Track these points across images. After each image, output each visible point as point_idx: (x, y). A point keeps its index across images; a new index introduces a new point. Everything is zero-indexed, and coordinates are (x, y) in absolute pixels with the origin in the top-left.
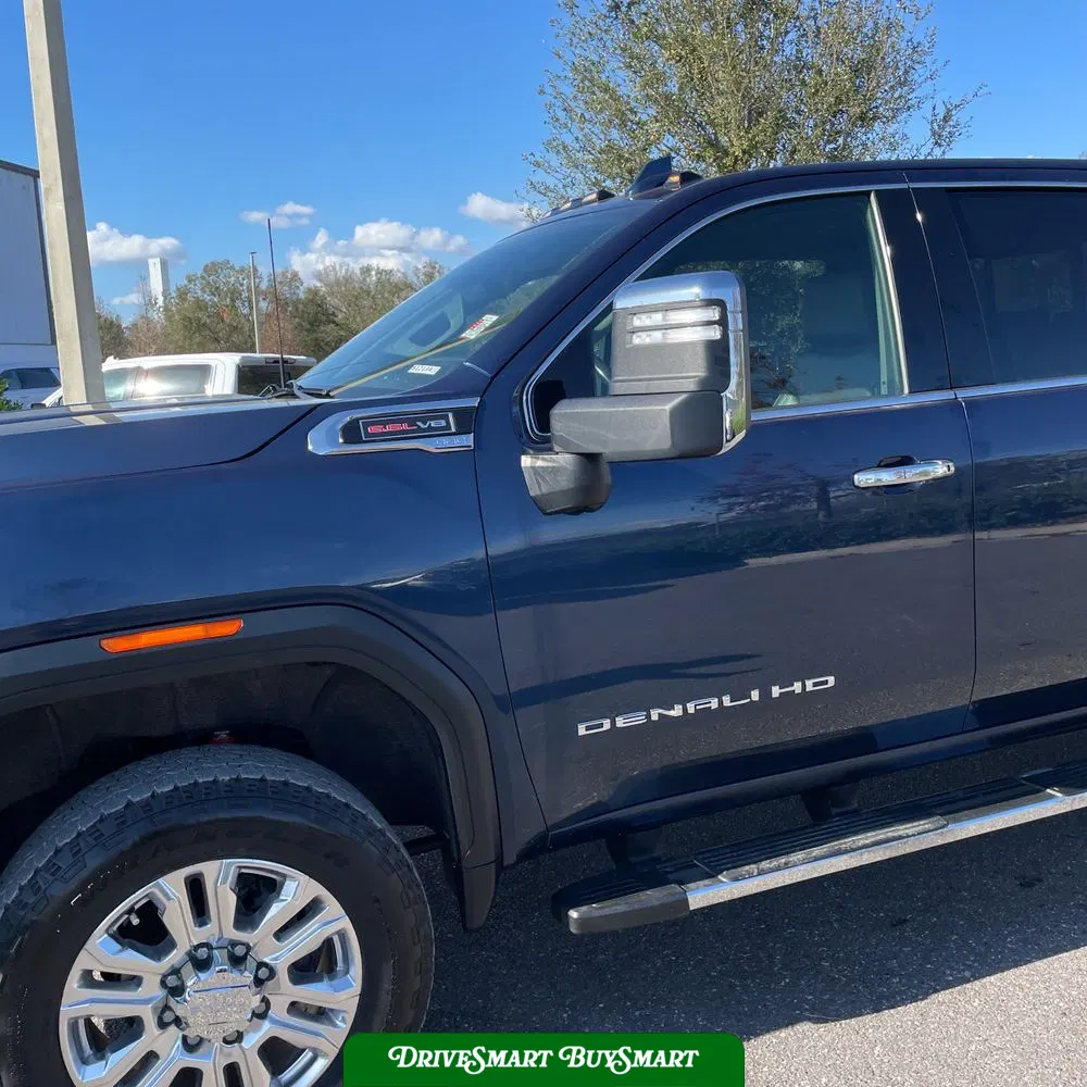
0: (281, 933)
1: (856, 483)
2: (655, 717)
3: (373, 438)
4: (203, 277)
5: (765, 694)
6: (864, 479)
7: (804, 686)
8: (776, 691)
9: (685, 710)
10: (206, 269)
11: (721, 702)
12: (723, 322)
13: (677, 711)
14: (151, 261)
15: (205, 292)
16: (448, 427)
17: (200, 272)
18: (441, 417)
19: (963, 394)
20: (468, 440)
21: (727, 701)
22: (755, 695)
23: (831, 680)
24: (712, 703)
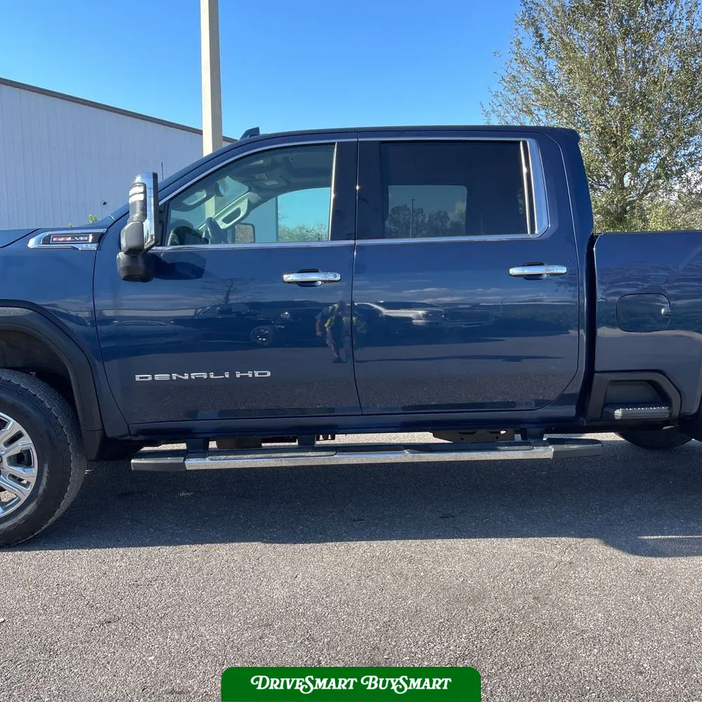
1: (285, 280)
2: (174, 378)
3: (57, 243)
5: (233, 374)
7: (253, 374)
8: (238, 375)
9: (190, 376)
11: (208, 376)
12: (145, 195)
13: (186, 377)
16: (88, 240)
18: (86, 236)
19: (358, 242)
20: (94, 246)
21: (212, 375)
23: (269, 374)
24: (205, 376)
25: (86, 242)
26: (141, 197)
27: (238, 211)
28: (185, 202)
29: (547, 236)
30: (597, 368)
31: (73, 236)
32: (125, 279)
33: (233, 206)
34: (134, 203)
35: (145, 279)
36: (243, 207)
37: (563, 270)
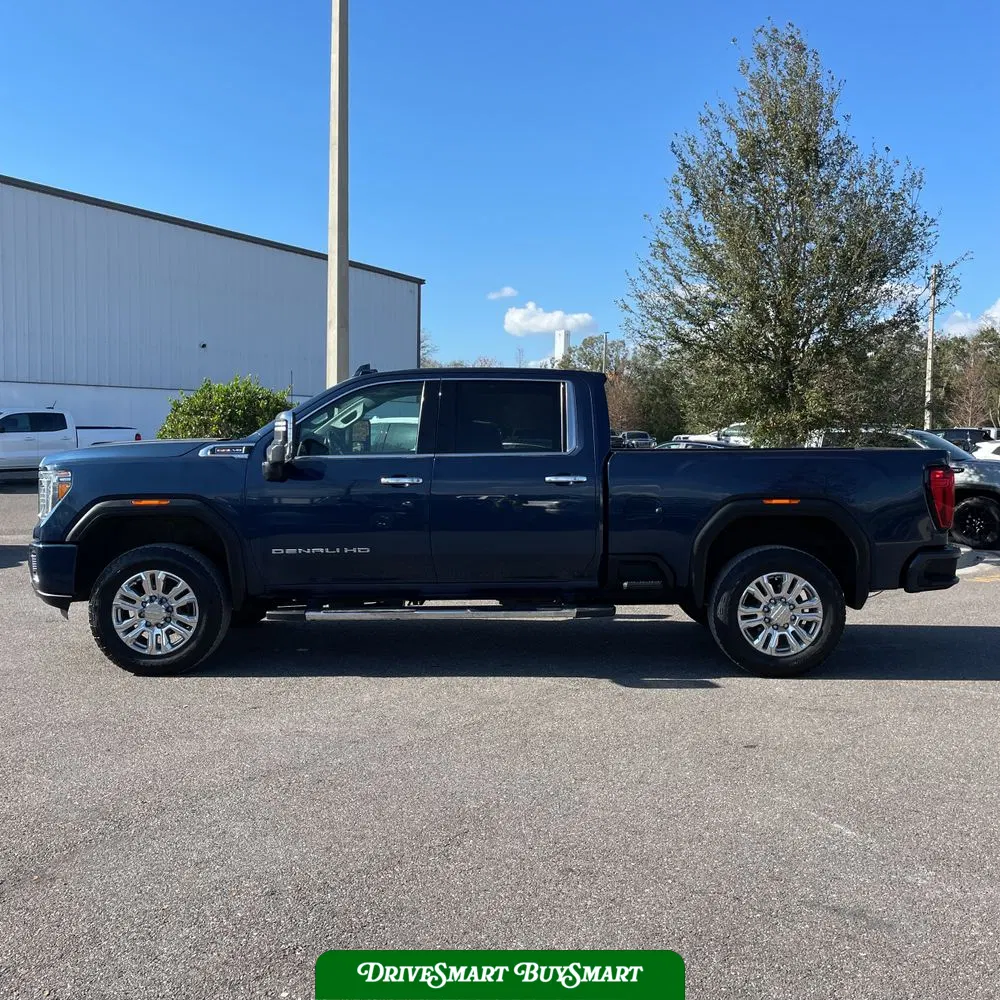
0: (177, 598)
2: (300, 552)
3: (220, 453)
4: (581, 349)
5: (342, 550)
6: (383, 480)
7: (358, 550)
8: (346, 550)
9: (311, 551)
10: (585, 343)
11: (325, 551)
12: (286, 426)
13: (308, 551)
14: (557, 333)
15: (580, 361)
16: (242, 451)
17: (579, 344)
19: (437, 455)
20: (246, 456)
21: (327, 551)
22: (338, 550)
23: (368, 550)
24: (322, 550)
25: (240, 453)
26: (284, 429)
27: (355, 414)
28: (313, 422)
29: (576, 453)
30: (610, 551)
31: (231, 448)
32: (268, 480)
33: (350, 409)
34: (279, 432)
35: (282, 480)
36: (359, 410)
37: (585, 479)
